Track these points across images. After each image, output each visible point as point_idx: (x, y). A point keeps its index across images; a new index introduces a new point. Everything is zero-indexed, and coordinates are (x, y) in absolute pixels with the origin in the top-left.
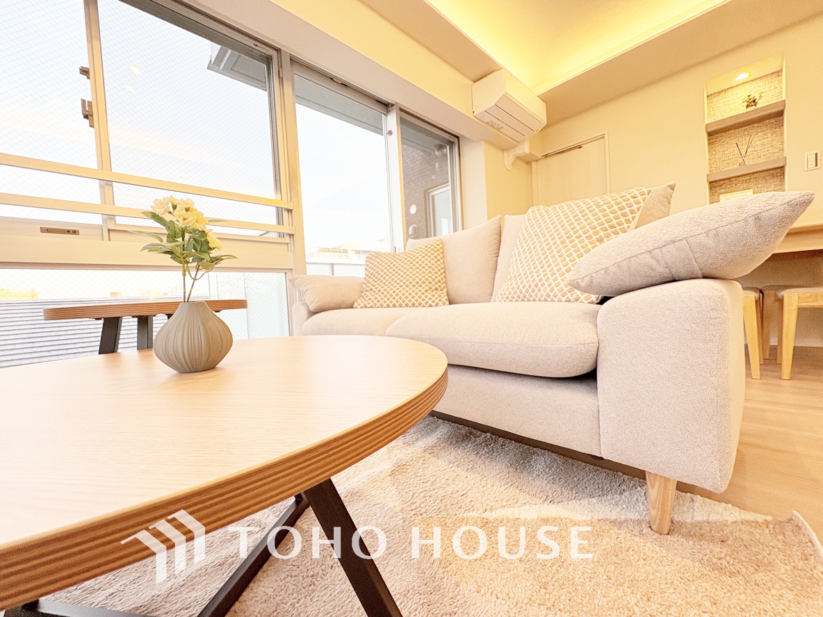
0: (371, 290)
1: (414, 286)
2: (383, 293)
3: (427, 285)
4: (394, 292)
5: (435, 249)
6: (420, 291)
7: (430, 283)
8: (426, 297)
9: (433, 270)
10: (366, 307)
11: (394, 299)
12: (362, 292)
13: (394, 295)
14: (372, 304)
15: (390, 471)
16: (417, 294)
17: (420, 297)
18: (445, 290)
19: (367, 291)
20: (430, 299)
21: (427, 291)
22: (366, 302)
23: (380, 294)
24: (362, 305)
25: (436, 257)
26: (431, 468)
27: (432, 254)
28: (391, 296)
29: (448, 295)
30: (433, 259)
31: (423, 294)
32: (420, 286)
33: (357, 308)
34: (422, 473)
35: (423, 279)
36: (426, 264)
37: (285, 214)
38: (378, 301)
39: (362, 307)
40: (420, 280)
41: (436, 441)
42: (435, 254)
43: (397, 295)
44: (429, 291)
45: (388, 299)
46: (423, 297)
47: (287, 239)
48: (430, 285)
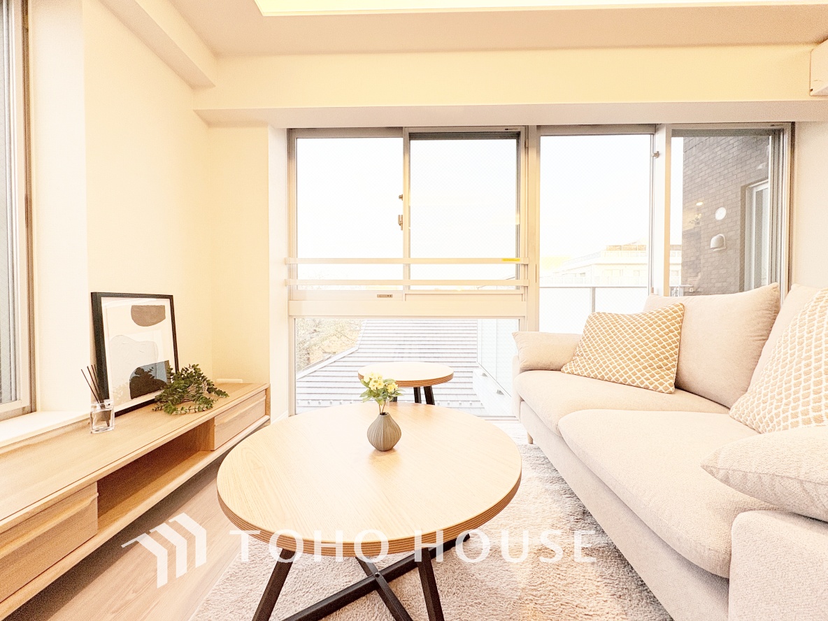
0: (582, 355)
1: (630, 359)
2: (593, 362)
3: (647, 361)
4: (605, 362)
5: (670, 317)
6: (636, 367)
7: (652, 359)
8: (643, 375)
9: (660, 343)
10: (573, 374)
11: (604, 370)
12: (574, 355)
13: (604, 366)
14: (579, 371)
16: (631, 369)
17: (634, 374)
18: (674, 370)
19: (578, 355)
20: (647, 379)
21: (645, 368)
22: (573, 369)
23: (590, 362)
24: (569, 370)
25: (668, 327)
27: (664, 323)
28: (601, 366)
30: (663, 330)
31: (640, 371)
32: (638, 360)
33: (564, 372)
35: (644, 353)
36: (653, 335)
38: (586, 370)
39: (569, 373)
40: (639, 353)
42: (668, 323)
43: (608, 367)
44: (649, 369)
45: (597, 369)
46: (639, 374)
47: (522, 291)
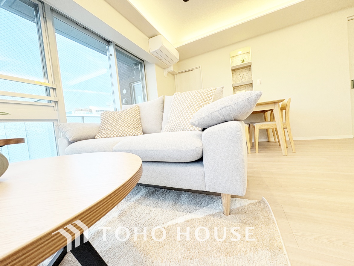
0: (104, 129)
1: (126, 126)
2: (111, 131)
3: (132, 126)
4: (116, 130)
5: (135, 110)
6: (129, 129)
7: (134, 125)
8: (132, 131)
9: (135, 119)
10: (102, 138)
11: (117, 133)
12: (99, 130)
13: (116, 131)
14: (105, 136)
15: (118, 216)
16: (128, 130)
17: (129, 132)
18: (141, 128)
19: (102, 130)
20: (134, 132)
21: (132, 129)
22: (102, 135)
23: (109, 131)
24: (100, 137)
25: (136, 113)
26: (138, 210)
27: (134, 112)
28: (115, 131)
29: (142, 130)
30: (135, 114)
31: (131, 130)
32: (129, 126)
33: (97, 138)
34: (134, 213)
35: (131, 123)
36: (132, 117)
37: (51, 91)
38: (108, 134)
39: (100, 138)
40: (129, 124)
41: (140, 197)
42: (136, 112)
43: (118, 131)
44: (134, 129)
45: (114, 133)
46: (131, 131)
47: (53, 104)
48: (134, 126)
